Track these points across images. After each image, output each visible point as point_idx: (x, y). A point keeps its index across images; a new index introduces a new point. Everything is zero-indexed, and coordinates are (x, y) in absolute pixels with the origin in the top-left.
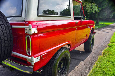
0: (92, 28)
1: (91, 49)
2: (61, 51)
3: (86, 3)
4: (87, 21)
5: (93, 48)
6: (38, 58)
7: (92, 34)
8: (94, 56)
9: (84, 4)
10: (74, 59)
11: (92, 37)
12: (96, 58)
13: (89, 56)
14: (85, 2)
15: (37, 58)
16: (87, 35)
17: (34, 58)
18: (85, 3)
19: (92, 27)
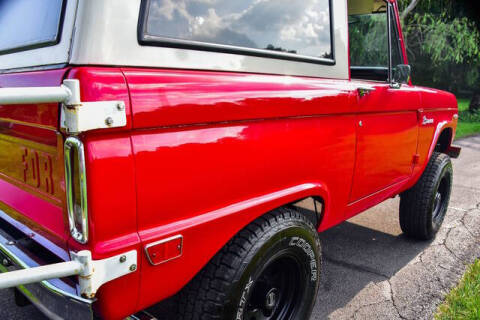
0: (441, 125)
1: (434, 225)
2: (267, 228)
3: (425, 20)
4: (421, 92)
5: (446, 219)
6: (122, 260)
7: (442, 155)
8: (445, 262)
9: (415, 22)
10: (346, 265)
11: (441, 167)
12: (452, 270)
13: (417, 259)
14: (422, 14)
15: (118, 257)
16: (415, 160)
17: (94, 259)
18: (422, 19)
19: (445, 122)
